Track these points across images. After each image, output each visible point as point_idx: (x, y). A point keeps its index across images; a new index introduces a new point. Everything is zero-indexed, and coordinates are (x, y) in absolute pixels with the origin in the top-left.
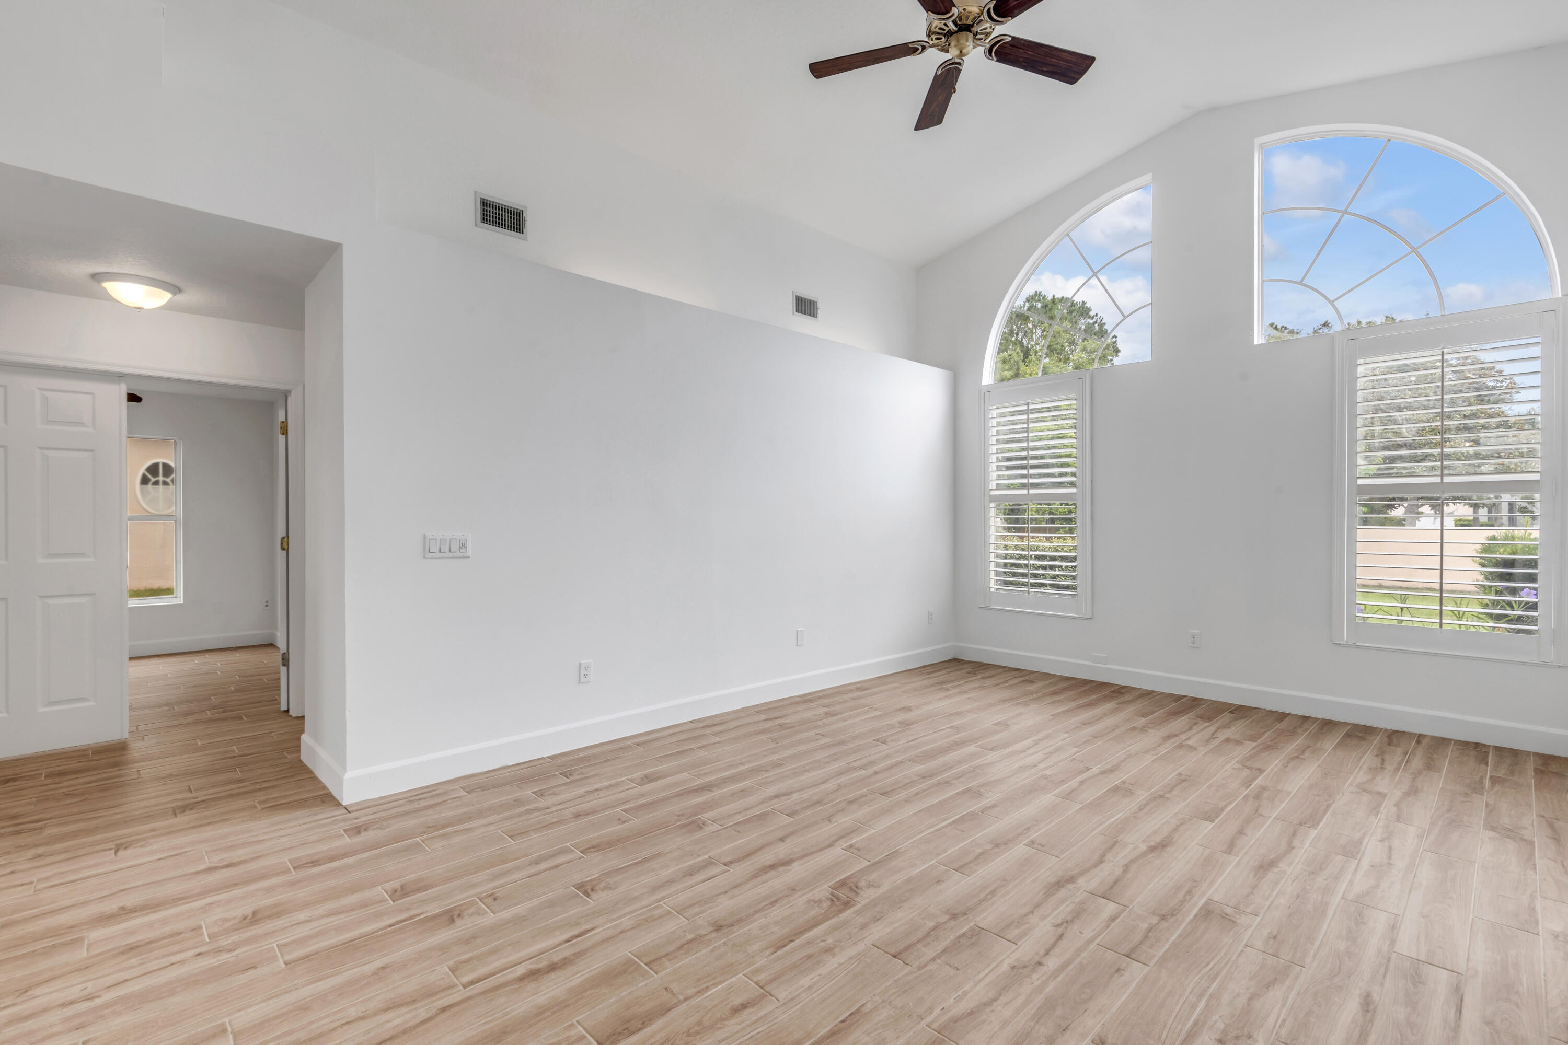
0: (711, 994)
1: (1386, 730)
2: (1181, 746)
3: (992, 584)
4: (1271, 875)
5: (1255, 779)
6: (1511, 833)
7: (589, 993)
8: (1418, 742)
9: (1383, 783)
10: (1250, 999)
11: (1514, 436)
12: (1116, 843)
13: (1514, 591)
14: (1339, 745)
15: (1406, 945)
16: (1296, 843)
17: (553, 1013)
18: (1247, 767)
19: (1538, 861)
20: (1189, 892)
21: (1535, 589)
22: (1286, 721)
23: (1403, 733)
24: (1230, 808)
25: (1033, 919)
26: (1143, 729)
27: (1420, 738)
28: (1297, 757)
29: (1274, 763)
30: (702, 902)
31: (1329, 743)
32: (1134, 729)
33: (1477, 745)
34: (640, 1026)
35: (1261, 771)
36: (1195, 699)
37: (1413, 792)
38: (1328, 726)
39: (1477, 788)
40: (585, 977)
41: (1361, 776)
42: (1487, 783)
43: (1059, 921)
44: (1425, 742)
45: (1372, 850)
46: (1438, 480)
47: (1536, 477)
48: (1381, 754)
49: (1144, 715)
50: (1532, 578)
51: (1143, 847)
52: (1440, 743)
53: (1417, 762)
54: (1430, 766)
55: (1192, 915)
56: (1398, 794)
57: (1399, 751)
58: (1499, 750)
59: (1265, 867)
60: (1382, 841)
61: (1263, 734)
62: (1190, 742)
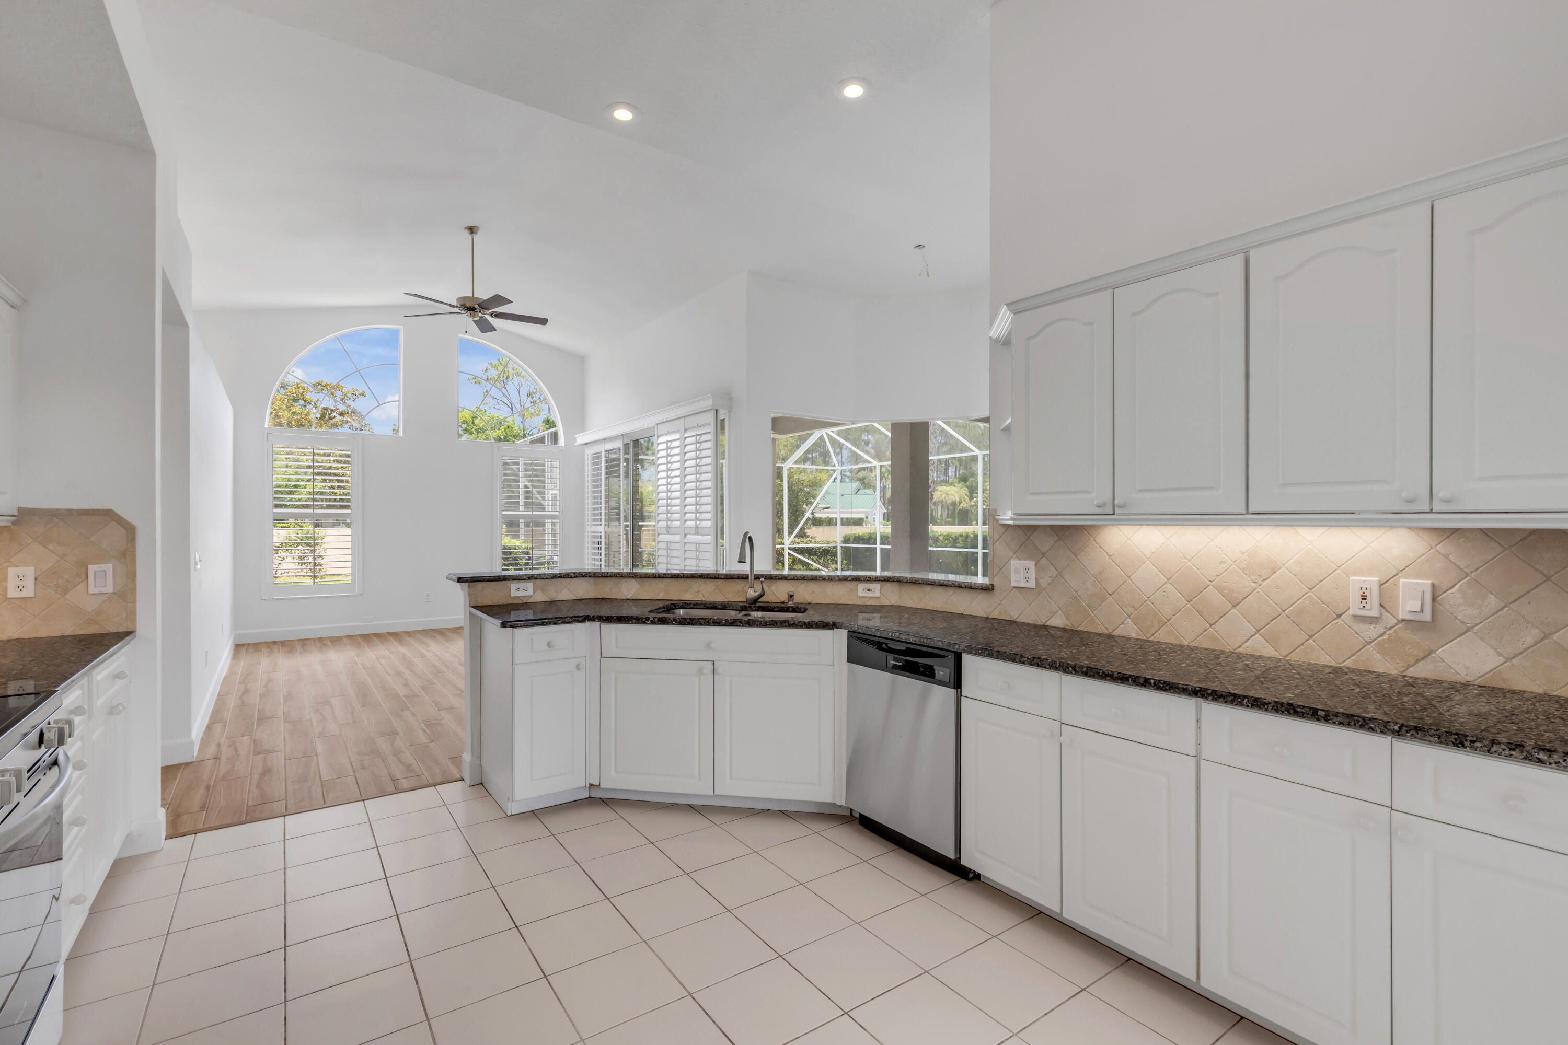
46: (529, 513)
47: (557, 513)
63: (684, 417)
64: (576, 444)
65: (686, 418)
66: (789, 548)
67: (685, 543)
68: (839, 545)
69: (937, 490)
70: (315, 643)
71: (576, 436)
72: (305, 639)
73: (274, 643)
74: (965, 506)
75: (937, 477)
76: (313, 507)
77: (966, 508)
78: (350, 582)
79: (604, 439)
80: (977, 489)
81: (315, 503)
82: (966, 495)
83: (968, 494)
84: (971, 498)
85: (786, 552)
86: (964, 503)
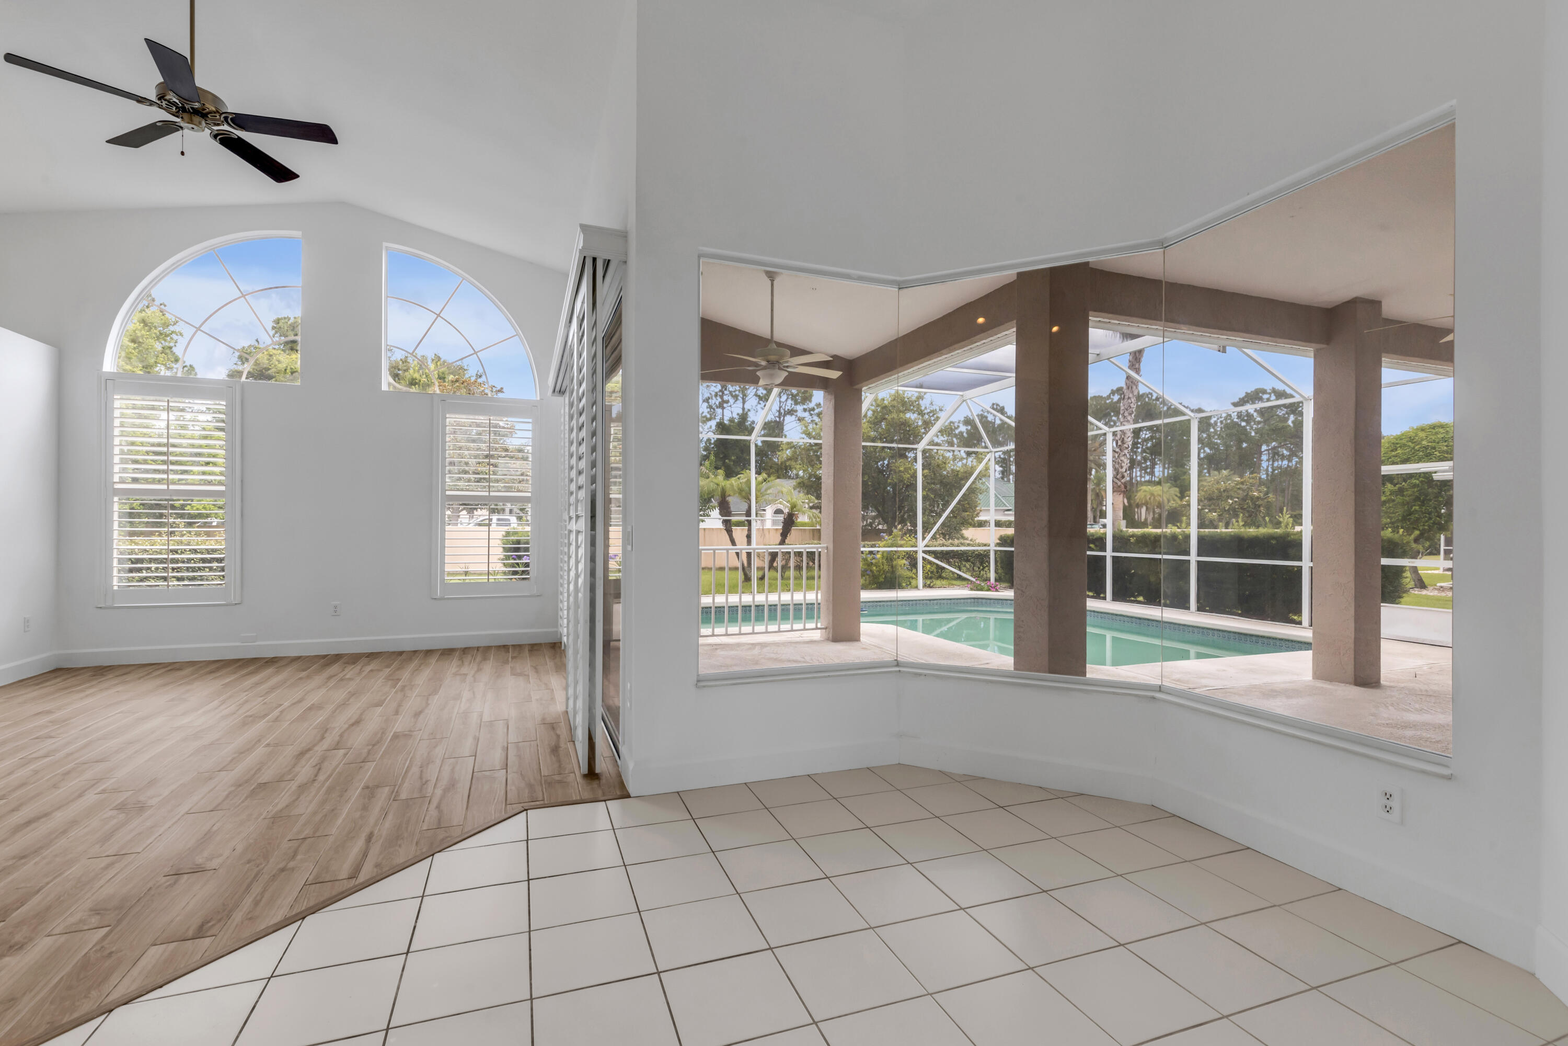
1: (461, 648)
2: (342, 680)
3: (115, 582)
4: (422, 716)
5: (397, 684)
6: (520, 674)
8: (478, 650)
9: (464, 670)
10: (428, 754)
11: (514, 463)
12: (327, 730)
13: (520, 557)
14: (437, 661)
15: (486, 718)
16: (429, 702)
18: (390, 680)
19: (531, 680)
20: (383, 733)
21: (528, 555)
22: (404, 654)
23: (470, 648)
24: (388, 698)
25: (297, 769)
26: (308, 677)
27: (478, 648)
28: (417, 670)
29: (406, 674)
31: (433, 660)
32: (301, 679)
33: (504, 646)
35: (399, 680)
36: (337, 655)
37: (479, 670)
38: (429, 653)
39: (506, 662)
41: (454, 670)
42: (510, 659)
43: (314, 765)
44: (480, 650)
45: (466, 695)
46: (487, 494)
47: (529, 495)
48: (461, 659)
49: (304, 670)
50: (527, 550)
51: (347, 726)
52: (488, 648)
53: (479, 659)
54: (485, 659)
55: (389, 740)
56: (473, 672)
57: (469, 656)
58: (513, 646)
59: (417, 714)
60: (469, 691)
61: (393, 663)
62: (347, 677)
66: (924, 552)
68: (993, 548)
69: (1140, 490)
74: (1174, 505)
75: (1141, 476)
77: (1175, 508)
80: (1189, 490)
82: (1176, 496)
83: (1179, 495)
84: (1182, 498)
85: (920, 556)
86: (1172, 502)
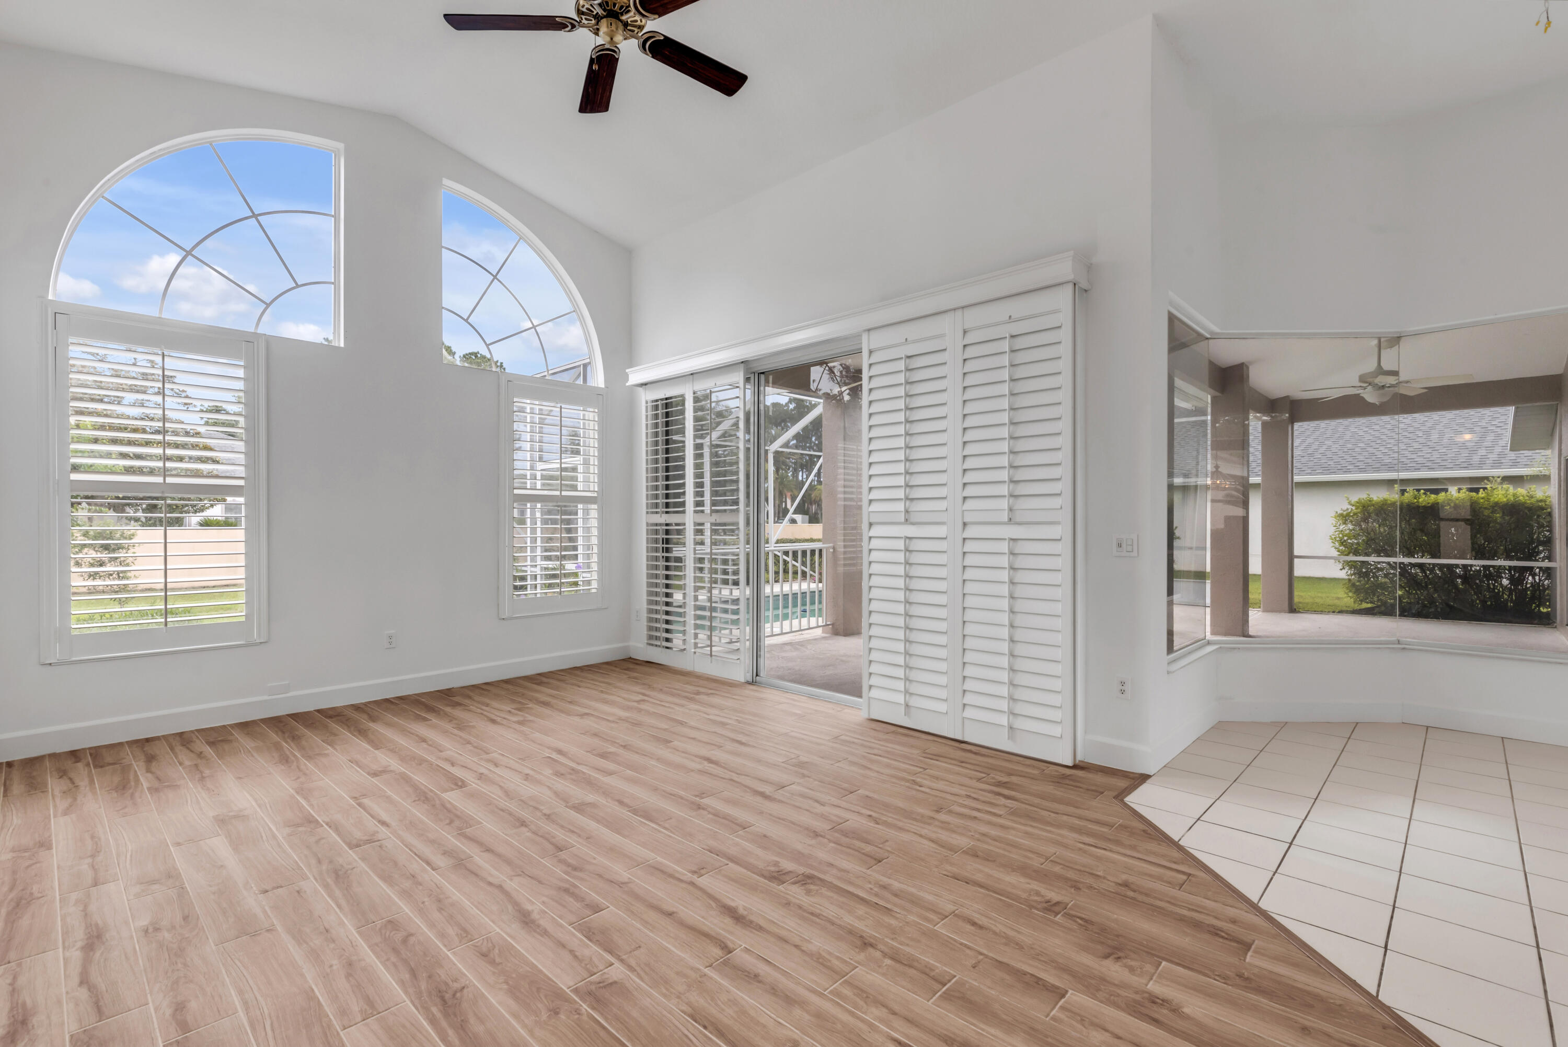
0: (968, 941)
1: (536, 675)
7: (1004, 1017)
17: (1047, 1036)
23: (545, 674)
30: (820, 960)
34: (1029, 976)
36: (402, 698)
40: (982, 1026)
63: (963, 308)
64: (627, 384)
65: (966, 311)
67: (964, 539)
70: (172, 749)
71: (627, 371)
72: (148, 740)
73: (75, 755)
76: (165, 472)
78: (243, 619)
79: (692, 374)
81: (169, 464)
